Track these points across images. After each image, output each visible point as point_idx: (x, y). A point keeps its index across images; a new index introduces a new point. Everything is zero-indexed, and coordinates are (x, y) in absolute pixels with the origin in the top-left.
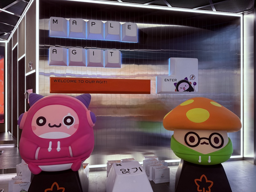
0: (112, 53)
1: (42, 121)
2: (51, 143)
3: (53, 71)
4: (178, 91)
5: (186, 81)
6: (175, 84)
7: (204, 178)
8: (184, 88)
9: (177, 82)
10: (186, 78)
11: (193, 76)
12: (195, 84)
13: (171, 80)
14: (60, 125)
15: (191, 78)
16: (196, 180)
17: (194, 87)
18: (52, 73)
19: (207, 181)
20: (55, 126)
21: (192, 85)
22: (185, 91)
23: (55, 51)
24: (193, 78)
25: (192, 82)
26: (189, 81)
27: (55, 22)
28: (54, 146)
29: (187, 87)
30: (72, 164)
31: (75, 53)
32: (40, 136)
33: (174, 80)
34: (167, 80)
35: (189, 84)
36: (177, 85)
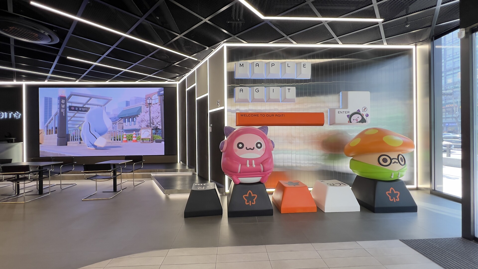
0: (289, 89)
1: (241, 146)
2: (248, 161)
3: (238, 107)
4: (351, 122)
5: (358, 113)
6: (348, 116)
7: (392, 190)
8: (357, 120)
9: (350, 114)
10: (359, 110)
11: (365, 108)
12: (367, 115)
13: (345, 112)
14: (254, 148)
15: (363, 110)
16: (387, 193)
17: (366, 118)
18: (238, 110)
19: (395, 192)
20: (250, 149)
21: (365, 117)
22: (358, 122)
23: (242, 90)
24: (366, 110)
25: (364, 113)
26: (361, 113)
27: (242, 66)
28: (251, 164)
29: (360, 118)
30: (261, 178)
31: (258, 91)
32: (240, 156)
33: (347, 112)
34: (340, 112)
35: (362, 115)
36: (350, 117)
